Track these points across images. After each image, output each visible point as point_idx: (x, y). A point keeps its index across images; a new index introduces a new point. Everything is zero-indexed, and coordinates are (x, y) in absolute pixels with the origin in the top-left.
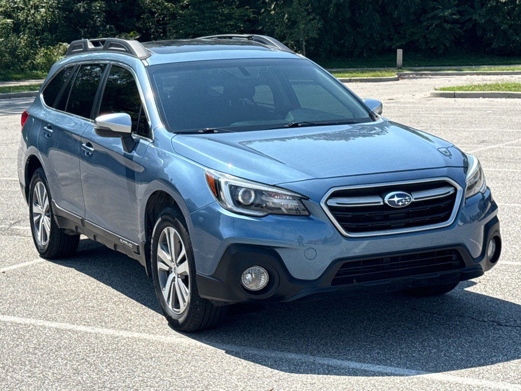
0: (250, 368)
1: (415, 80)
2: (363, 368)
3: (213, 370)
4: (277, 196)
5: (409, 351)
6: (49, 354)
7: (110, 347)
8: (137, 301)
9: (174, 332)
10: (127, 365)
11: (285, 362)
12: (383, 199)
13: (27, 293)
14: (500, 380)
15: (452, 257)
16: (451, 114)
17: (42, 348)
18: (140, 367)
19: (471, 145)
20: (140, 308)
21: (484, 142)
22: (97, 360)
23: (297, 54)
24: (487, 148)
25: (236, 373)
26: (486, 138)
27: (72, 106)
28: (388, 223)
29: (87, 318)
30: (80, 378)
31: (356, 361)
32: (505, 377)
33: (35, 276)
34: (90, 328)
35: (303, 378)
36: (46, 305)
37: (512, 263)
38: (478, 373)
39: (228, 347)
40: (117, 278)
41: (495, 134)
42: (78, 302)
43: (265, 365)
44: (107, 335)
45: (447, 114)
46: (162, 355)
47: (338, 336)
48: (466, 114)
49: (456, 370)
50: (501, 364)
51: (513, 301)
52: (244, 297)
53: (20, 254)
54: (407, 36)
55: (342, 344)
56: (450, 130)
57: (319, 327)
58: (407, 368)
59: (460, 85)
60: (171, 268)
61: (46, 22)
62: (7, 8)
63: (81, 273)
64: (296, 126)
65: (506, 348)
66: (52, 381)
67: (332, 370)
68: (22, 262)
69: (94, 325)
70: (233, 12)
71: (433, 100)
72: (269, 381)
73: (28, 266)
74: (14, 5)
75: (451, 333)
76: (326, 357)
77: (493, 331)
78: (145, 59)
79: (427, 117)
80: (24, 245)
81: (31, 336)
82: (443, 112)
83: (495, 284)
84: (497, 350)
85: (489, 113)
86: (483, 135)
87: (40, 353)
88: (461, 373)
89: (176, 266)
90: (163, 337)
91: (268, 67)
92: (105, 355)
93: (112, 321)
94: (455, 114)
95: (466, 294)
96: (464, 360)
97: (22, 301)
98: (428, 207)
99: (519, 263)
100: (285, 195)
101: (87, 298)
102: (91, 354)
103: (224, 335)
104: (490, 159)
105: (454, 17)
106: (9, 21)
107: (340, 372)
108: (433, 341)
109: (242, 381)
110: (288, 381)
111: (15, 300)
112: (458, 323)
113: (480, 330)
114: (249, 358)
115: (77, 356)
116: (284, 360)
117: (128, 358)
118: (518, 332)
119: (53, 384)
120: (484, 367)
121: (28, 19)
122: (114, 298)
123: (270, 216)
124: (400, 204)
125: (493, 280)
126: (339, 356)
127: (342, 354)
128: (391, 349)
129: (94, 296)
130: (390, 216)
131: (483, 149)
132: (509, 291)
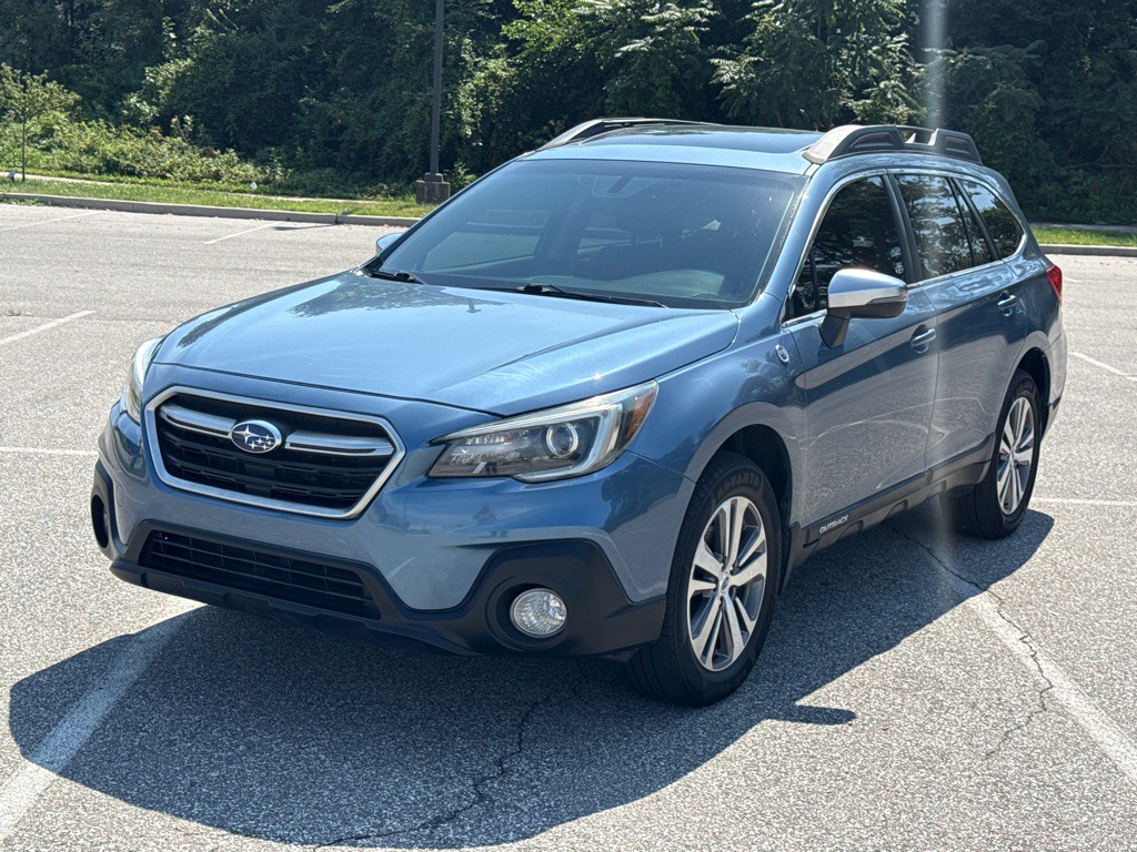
124: (253, 445)
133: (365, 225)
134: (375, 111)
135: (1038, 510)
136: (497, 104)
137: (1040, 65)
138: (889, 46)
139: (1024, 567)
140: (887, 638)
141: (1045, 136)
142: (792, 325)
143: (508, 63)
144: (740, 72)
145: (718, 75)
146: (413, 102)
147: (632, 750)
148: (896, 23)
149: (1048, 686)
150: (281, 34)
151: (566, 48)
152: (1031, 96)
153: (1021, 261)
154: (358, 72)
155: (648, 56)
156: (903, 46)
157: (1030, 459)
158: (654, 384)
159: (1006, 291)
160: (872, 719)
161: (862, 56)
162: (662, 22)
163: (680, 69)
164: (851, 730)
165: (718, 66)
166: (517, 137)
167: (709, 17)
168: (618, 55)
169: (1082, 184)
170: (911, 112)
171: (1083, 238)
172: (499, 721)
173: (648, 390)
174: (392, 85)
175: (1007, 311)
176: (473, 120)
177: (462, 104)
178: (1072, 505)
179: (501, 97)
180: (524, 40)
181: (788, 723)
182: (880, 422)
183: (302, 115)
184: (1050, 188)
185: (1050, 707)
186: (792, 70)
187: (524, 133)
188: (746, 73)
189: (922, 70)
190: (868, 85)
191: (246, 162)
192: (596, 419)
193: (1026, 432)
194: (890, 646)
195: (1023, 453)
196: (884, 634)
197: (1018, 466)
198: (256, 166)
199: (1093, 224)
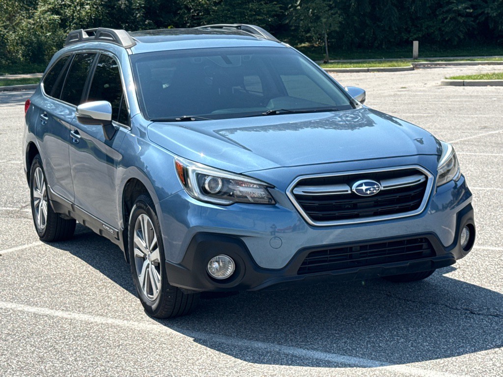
0: (215, 358)
1: (428, 69)
2: (326, 359)
3: (177, 359)
4: (245, 184)
5: (376, 340)
6: (20, 341)
7: (82, 334)
8: (121, 285)
9: (148, 318)
10: (93, 353)
11: (251, 351)
12: (351, 188)
13: (17, 276)
14: (464, 373)
15: (422, 245)
16: (458, 101)
17: (15, 335)
18: (105, 355)
19: (473, 131)
20: (121, 293)
21: (485, 127)
22: (65, 347)
23: (282, 43)
24: (488, 134)
25: (199, 363)
26: (488, 124)
27: (69, 95)
28: (356, 212)
29: (67, 303)
30: (43, 367)
31: (321, 351)
32: (470, 370)
33: (30, 259)
34: (67, 313)
35: (265, 369)
36: (31, 289)
37: (494, 248)
38: (442, 365)
39: (198, 335)
40: (107, 262)
41: (497, 120)
42: (63, 286)
43: (229, 354)
44: (81, 321)
45: (454, 101)
46: (130, 343)
47: (308, 324)
48: (472, 101)
49: (420, 361)
50: (467, 356)
51: (489, 288)
52: (210, 286)
53: (22, 237)
54: (423, 29)
55: (311, 332)
56: (455, 117)
57: (292, 314)
58: (372, 359)
59: (470, 74)
60: (145, 255)
61: (91, 17)
62: (55, 5)
63: (74, 256)
64: (274, 113)
65: (476, 338)
66: (15, 370)
67: (296, 360)
68: (21, 245)
69: (73, 310)
70: (262, 7)
71: (443, 88)
72: (230, 372)
73: (26, 248)
74: (62, 2)
75: (422, 321)
76: (292, 346)
77: (465, 320)
78: (130, 48)
79: (435, 104)
80: (28, 228)
81: (8, 322)
82: (451, 100)
83: (474, 270)
84: (466, 341)
85: (495, 100)
86: (486, 121)
87: (11, 340)
88: (425, 366)
89: (149, 253)
90: (136, 323)
91: (251, 56)
92: (74, 342)
93: (91, 306)
94: (462, 101)
95: (444, 281)
96: (431, 351)
97: (10, 285)
98: (398, 195)
99: (501, 249)
100: (251, 183)
101: (73, 282)
102: (61, 341)
103: (197, 322)
104: (489, 144)
105: (468, 10)
106: (56, 17)
107: (303, 363)
108: (402, 330)
109: (203, 371)
110: (249, 372)
111: (3, 283)
112: (431, 311)
113: (452, 318)
114: (215, 347)
115: (47, 344)
116: (250, 349)
117: (96, 345)
118: (489, 321)
119: (14, 373)
120: (449, 359)
121: (74, 15)
122: (99, 282)
123: (236, 204)
124: (368, 192)
125: (472, 266)
126: (306, 345)
127: (309, 343)
128: (358, 339)
129: (79, 280)
130: (358, 204)
131: (484, 134)
132: (487, 277)
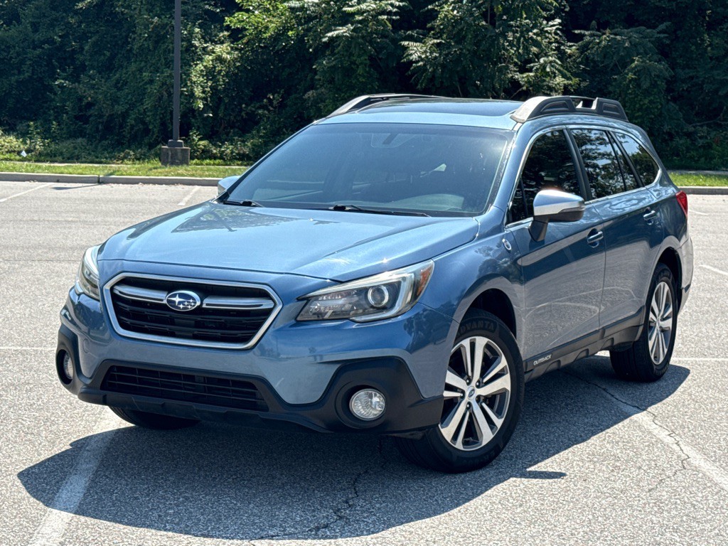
124: (182, 306)
130: (175, 319)
133: (123, 183)
134: (119, 89)
135: (678, 365)
136: (224, 81)
137: (668, 42)
138: (546, 29)
139: (670, 397)
140: (581, 436)
141: (674, 100)
142: (511, 227)
143: (232, 48)
144: (425, 52)
145: (408, 55)
146: (151, 82)
147: (427, 494)
148: (551, 10)
149: (686, 457)
150: (35, 27)
151: (281, 34)
152: (661, 67)
153: (658, 187)
154: (102, 57)
155: (349, 41)
156: (557, 29)
157: (671, 326)
158: (431, 262)
159: (648, 208)
160: (576, 476)
161: (524, 37)
162: (360, 12)
163: (375, 50)
164: (563, 481)
165: (408, 47)
166: (241, 108)
167: (399, 7)
168: (325, 40)
169: (706, 138)
170: (566, 82)
171: (709, 181)
172: (339, 483)
173: (428, 265)
174: (133, 67)
175: (650, 221)
176: (204, 95)
177: (194, 83)
178: (702, 361)
179: (227, 75)
180: (244, 29)
181: (523, 479)
182: (561, 304)
183: (55, 94)
184: (680, 142)
185: (688, 467)
186: (468, 50)
187: (247, 105)
188: (431, 53)
189: (574, 47)
190: (530, 61)
191: (9, 135)
192: (399, 283)
193: (667, 306)
194: (584, 440)
195: (666, 322)
196: (579, 434)
197: (663, 330)
198: (17, 138)
199: (717, 170)
